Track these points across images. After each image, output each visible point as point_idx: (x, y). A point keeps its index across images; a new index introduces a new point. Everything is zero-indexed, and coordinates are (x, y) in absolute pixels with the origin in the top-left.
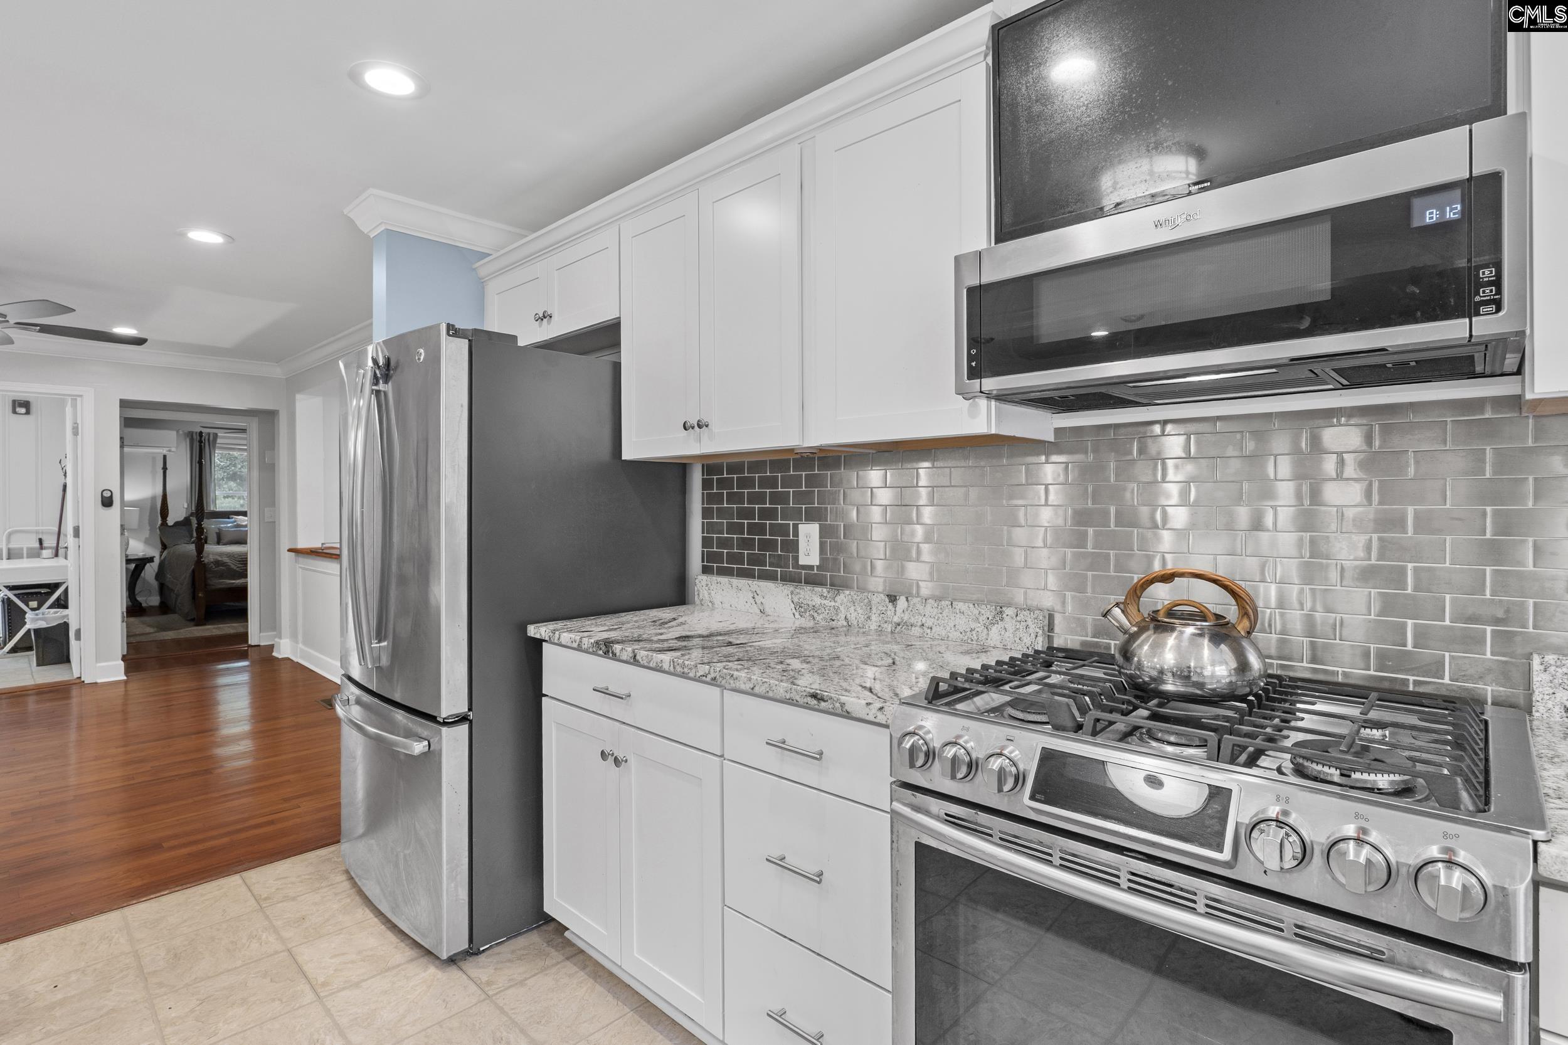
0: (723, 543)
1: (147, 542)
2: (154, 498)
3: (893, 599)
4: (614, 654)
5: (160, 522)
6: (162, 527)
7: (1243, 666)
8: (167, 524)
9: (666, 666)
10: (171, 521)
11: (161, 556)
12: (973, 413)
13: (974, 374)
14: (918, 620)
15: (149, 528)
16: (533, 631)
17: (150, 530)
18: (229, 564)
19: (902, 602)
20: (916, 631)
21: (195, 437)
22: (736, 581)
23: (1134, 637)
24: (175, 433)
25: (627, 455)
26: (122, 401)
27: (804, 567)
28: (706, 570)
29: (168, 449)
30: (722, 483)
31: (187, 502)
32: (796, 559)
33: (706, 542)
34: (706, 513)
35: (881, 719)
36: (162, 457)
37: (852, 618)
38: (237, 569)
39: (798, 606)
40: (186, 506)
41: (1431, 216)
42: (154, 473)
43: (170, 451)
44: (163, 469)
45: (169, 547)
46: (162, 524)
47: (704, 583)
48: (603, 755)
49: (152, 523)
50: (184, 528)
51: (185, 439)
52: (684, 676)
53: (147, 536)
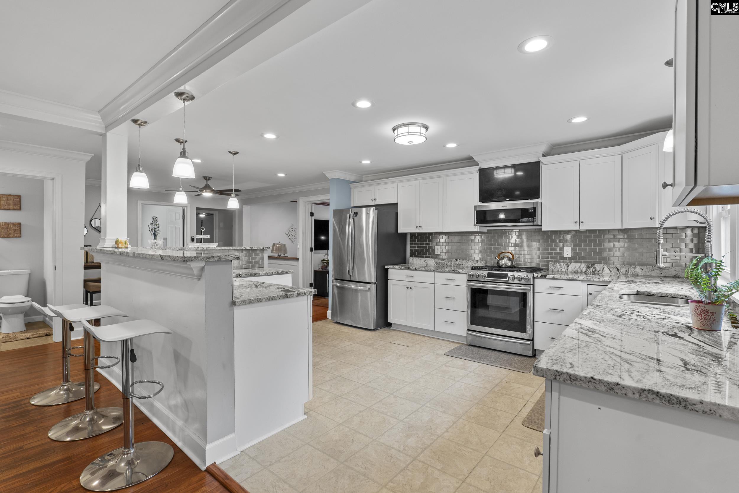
0: (415, 250)
3: (457, 260)
4: (410, 269)
7: (512, 263)
9: (423, 270)
12: (475, 228)
13: (477, 223)
14: (462, 263)
16: (386, 267)
19: (459, 261)
20: (461, 266)
22: (420, 258)
23: (499, 261)
25: (399, 232)
26: (196, 208)
27: (436, 255)
28: (411, 256)
30: (415, 238)
32: (435, 253)
33: (411, 250)
34: (411, 244)
35: (465, 272)
37: (448, 264)
39: (436, 263)
41: (530, 211)
47: (411, 259)
48: (407, 288)
52: (427, 271)
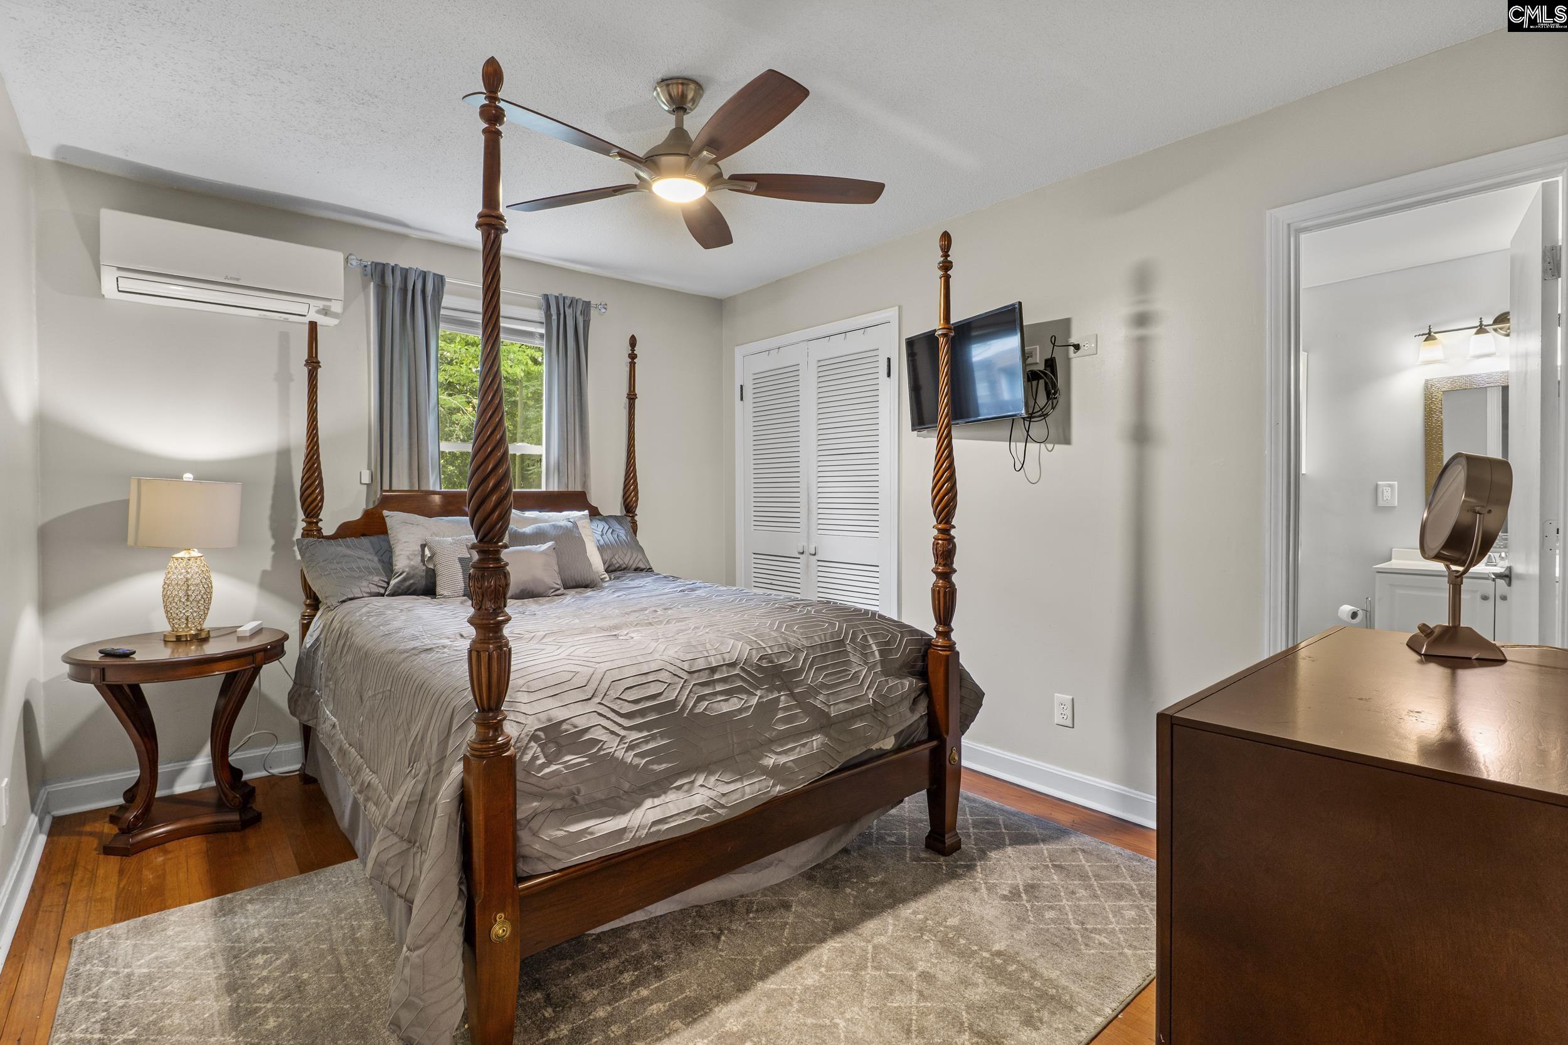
1: (266, 584)
2: (284, 455)
5: (301, 525)
6: (307, 540)
8: (319, 530)
10: (329, 524)
11: (305, 628)
15: (272, 542)
17: (274, 548)
18: (598, 734)
21: (389, 280)
24: (340, 257)
29: (321, 304)
31: (369, 468)
36: (306, 328)
38: (629, 757)
40: (366, 479)
42: (284, 378)
43: (325, 312)
44: (308, 363)
45: (329, 609)
46: (307, 533)
49: (281, 531)
50: (365, 541)
51: (365, 287)
53: (268, 567)
